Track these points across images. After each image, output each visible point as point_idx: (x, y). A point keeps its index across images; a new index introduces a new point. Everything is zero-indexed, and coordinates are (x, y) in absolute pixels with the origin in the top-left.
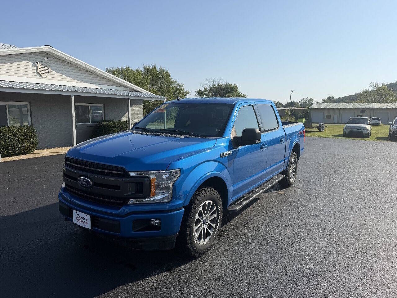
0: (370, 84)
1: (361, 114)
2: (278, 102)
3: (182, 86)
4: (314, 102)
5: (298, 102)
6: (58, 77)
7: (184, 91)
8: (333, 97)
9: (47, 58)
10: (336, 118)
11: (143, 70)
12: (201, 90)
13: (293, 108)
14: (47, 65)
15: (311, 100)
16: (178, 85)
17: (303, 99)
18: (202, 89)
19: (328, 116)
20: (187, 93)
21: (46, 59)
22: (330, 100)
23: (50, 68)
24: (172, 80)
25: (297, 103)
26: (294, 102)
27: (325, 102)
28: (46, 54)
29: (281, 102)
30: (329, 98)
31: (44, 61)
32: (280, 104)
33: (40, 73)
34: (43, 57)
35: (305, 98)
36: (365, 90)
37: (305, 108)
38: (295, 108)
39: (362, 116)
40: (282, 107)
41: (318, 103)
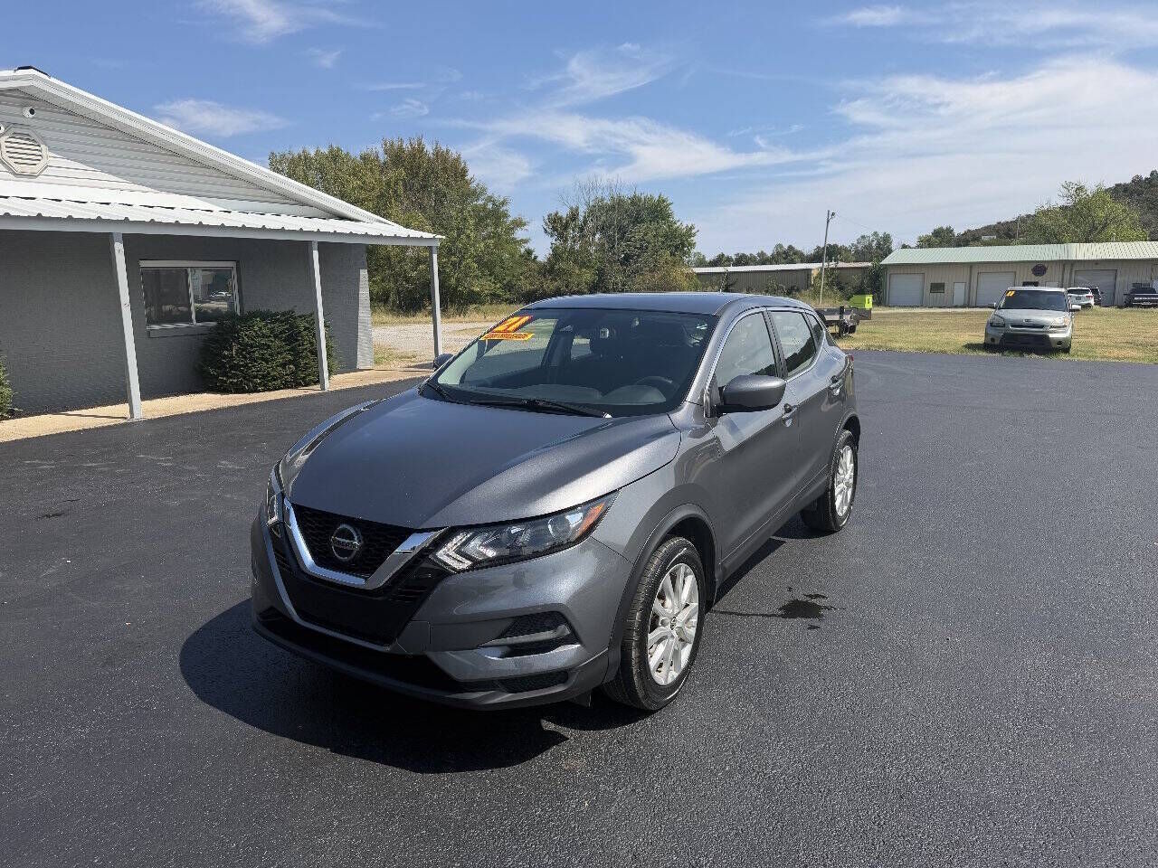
0: (1063, 190)
1: (1034, 279)
2: (790, 247)
3: (503, 203)
4: (893, 246)
5: (847, 245)
6: (71, 173)
7: (510, 219)
8: (949, 231)
9: (32, 112)
10: (959, 291)
11: (383, 158)
12: (560, 214)
13: (832, 264)
14: (32, 134)
15: (887, 238)
16: (490, 199)
17: (863, 237)
18: (564, 213)
19: (937, 287)
20: (519, 224)
21: (27, 113)
22: (942, 238)
23: (43, 146)
24: (473, 185)
25: (846, 249)
26: (835, 246)
27: (926, 243)
28: (27, 98)
29: (798, 247)
30: (937, 233)
31: (20, 120)
32: (796, 253)
33: (11, 161)
34: (19, 109)
35: (869, 233)
36: (1046, 207)
37: (870, 264)
38: (841, 265)
39: (1036, 284)
40: (802, 262)
41: (904, 247)
